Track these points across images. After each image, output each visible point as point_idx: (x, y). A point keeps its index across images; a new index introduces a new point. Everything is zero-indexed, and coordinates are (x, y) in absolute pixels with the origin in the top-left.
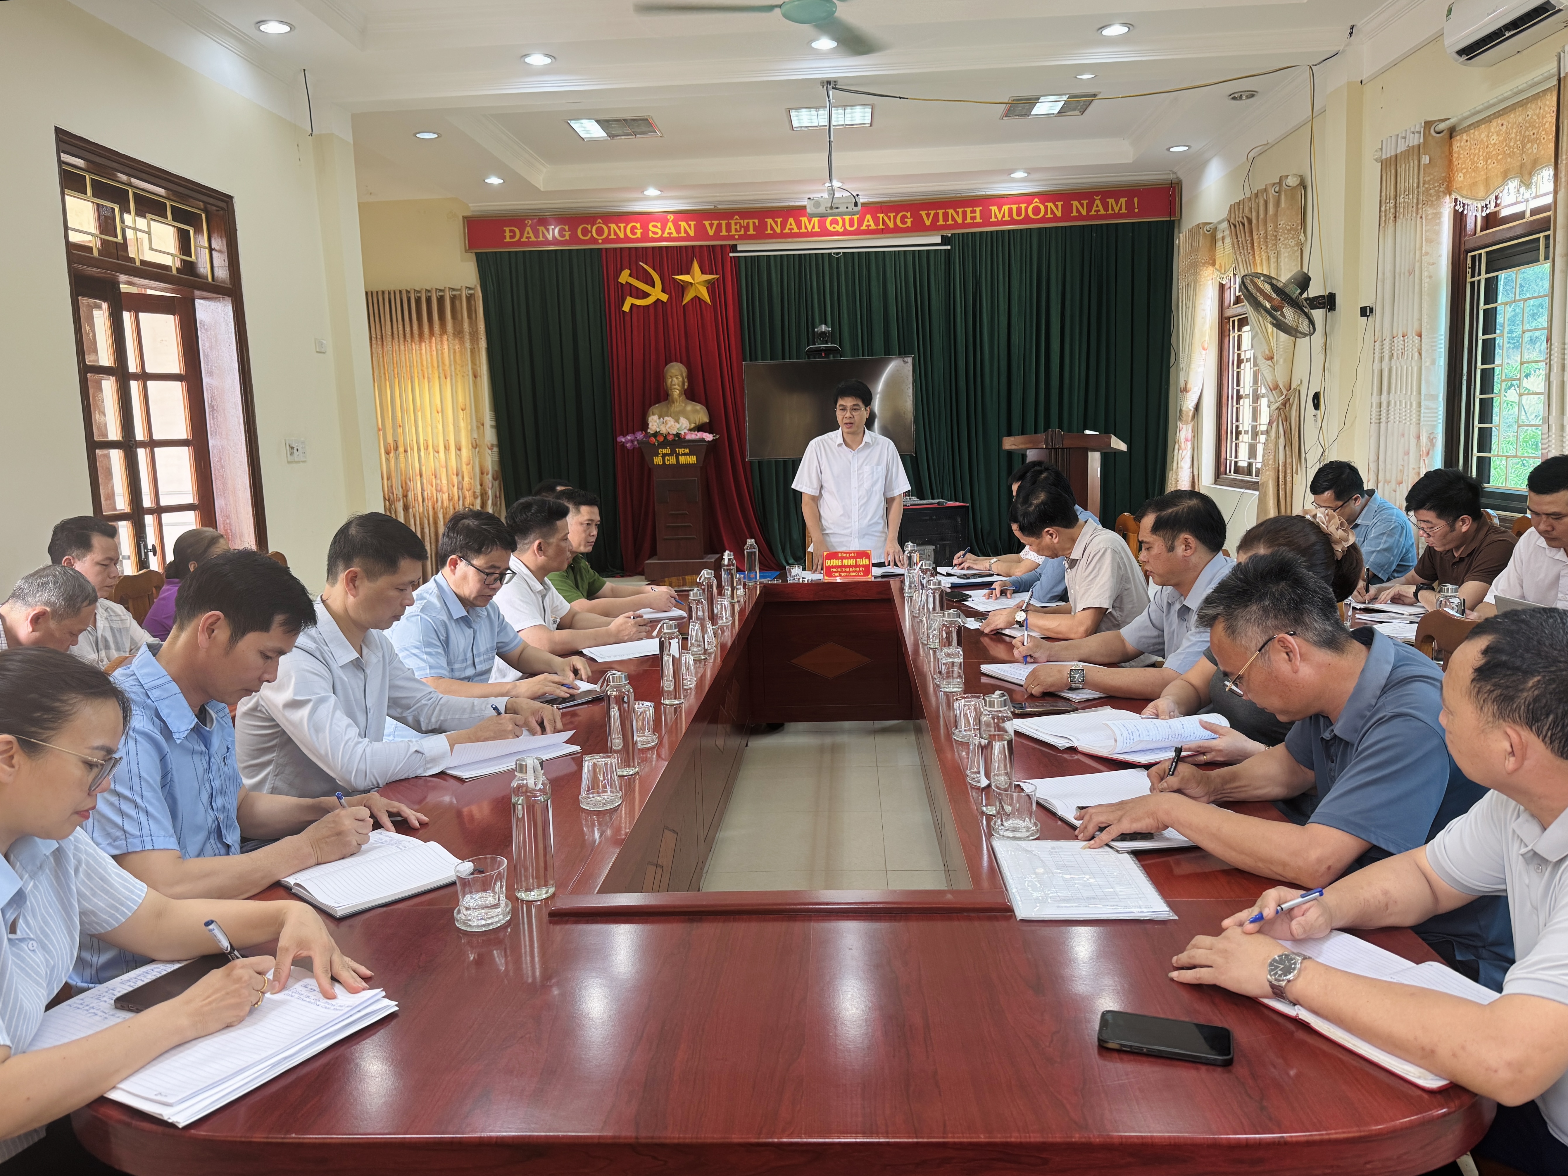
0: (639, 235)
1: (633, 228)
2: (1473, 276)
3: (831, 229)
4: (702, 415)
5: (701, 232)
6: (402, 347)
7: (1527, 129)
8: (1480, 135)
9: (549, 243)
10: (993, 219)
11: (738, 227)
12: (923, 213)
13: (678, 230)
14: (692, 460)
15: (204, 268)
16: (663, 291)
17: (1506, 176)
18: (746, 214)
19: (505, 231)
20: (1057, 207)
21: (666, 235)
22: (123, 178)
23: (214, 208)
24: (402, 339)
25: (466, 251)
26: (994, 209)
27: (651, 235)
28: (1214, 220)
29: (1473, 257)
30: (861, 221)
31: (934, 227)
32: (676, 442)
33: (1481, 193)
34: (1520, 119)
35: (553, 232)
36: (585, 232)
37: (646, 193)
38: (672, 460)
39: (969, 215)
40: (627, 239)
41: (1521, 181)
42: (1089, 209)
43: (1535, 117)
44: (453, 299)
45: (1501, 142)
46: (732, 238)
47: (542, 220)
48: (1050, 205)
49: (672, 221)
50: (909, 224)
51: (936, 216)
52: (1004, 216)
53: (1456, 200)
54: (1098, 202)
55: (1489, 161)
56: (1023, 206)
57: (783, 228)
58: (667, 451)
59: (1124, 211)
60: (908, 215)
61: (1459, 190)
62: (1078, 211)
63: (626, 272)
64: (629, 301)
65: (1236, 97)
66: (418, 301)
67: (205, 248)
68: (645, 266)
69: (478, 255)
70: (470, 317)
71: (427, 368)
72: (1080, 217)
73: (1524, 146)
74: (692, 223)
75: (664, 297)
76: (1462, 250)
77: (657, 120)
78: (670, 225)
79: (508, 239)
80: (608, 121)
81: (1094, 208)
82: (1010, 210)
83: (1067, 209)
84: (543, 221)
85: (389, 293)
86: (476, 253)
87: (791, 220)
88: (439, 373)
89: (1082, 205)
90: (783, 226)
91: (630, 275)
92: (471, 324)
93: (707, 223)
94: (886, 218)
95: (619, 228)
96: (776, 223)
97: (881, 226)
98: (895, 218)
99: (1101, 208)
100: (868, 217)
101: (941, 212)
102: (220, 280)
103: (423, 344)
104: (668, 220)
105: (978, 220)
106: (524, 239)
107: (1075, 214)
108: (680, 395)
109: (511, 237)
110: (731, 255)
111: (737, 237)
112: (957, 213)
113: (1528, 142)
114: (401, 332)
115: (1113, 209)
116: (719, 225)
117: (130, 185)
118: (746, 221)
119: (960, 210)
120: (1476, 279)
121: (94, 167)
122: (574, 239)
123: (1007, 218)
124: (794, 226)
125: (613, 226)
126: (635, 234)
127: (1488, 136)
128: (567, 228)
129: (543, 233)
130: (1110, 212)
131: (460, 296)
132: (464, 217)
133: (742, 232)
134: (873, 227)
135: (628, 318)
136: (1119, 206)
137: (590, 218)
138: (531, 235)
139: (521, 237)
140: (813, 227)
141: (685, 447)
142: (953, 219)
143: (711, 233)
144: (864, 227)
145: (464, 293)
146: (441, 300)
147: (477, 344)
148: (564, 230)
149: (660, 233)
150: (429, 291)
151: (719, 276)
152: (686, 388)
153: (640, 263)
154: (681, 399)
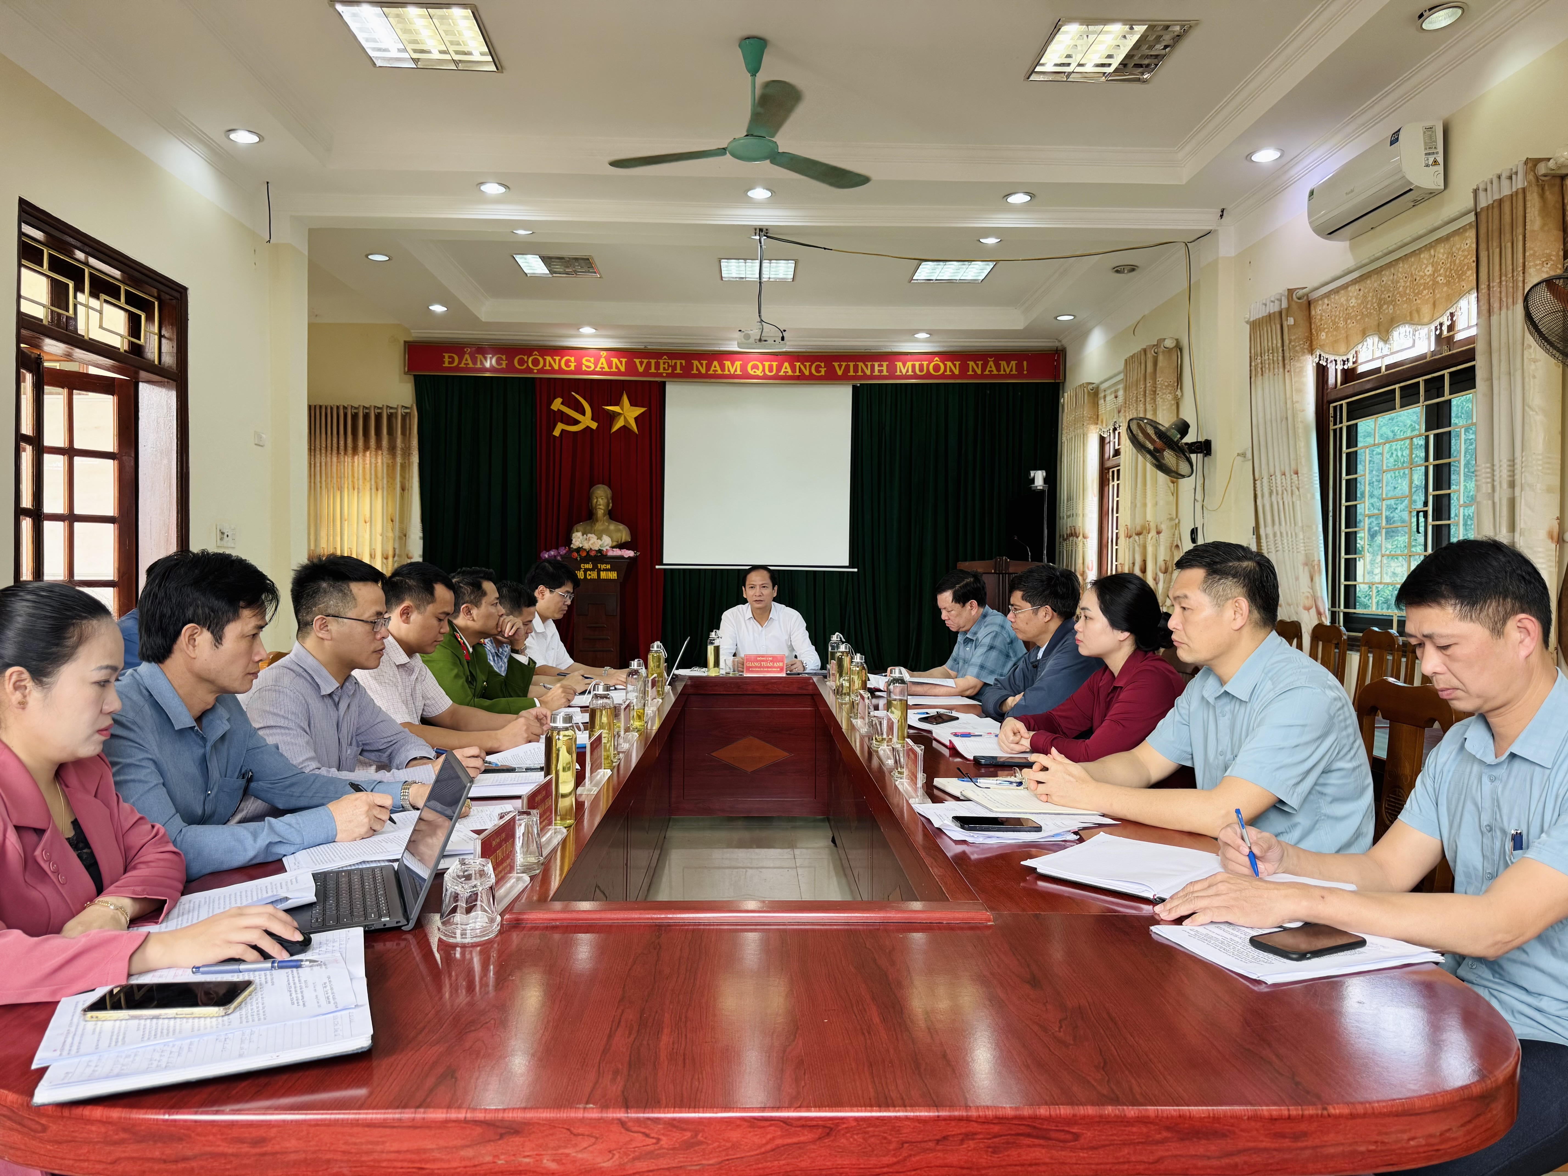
0: (572, 368)
1: (567, 362)
2: (1335, 424)
3: (752, 373)
4: (624, 534)
5: (631, 368)
6: (335, 459)
7: (1383, 292)
8: (1340, 299)
9: (487, 370)
10: (898, 373)
11: (666, 366)
12: (836, 364)
13: (610, 366)
14: (613, 575)
15: (151, 352)
16: (592, 419)
17: (1364, 334)
18: (673, 355)
19: (444, 357)
20: (955, 366)
21: (598, 369)
22: (80, 255)
23: (168, 297)
24: (335, 452)
25: (405, 373)
26: (899, 364)
27: (584, 368)
28: (1096, 380)
29: (1335, 408)
30: (779, 368)
31: (845, 376)
32: (598, 557)
33: (1343, 349)
34: (1376, 285)
35: (490, 362)
36: (521, 362)
37: (581, 330)
38: (594, 575)
39: (877, 368)
40: (561, 371)
41: (1380, 338)
42: (983, 370)
43: (1389, 283)
44: (390, 417)
45: (1359, 305)
46: (661, 375)
47: (481, 349)
48: (949, 364)
49: (604, 357)
50: (823, 373)
51: (847, 367)
52: (907, 371)
53: (1320, 356)
54: (991, 363)
55: (1349, 321)
56: (925, 363)
57: (708, 369)
58: (589, 566)
59: (1014, 372)
60: (823, 365)
61: (1322, 347)
62: (973, 370)
63: (559, 400)
64: (560, 427)
65: (1118, 270)
66: (355, 417)
67: (155, 334)
68: (577, 396)
69: (417, 378)
70: (403, 434)
71: (358, 479)
72: (976, 376)
73: (1380, 308)
74: (624, 360)
75: (594, 425)
76: (1325, 401)
77: (598, 262)
78: (603, 360)
79: (446, 365)
80: (550, 258)
81: (988, 369)
82: (914, 366)
83: (964, 368)
85: (326, 408)
86: (415, 376)
87: (715, 363)
88: (371, 485)
89: (977, 365)
90: (708, 368)
91: (562, 403)
92: (403, 441)
93: (637, 361)
94: (802, 367)
95: (554, 360)
96: (702, 364)
97: (798, 373)
98: (810, 367)
99: (994, 369)
100: (786, 364)
101: (852, 364)
102: (167, 365)
103: (356, 457)
104: (601, 357)
105: (885, 373)
106: (462, 365)
107: (971, 373)
108: (604, 515)
109: (450, 363)
111: (664, 375)
112: (866, 366)
113: (1385, 303)
114: (335, 445)
115: (1005, 371)
116: (649, 364)
117: (87, 264)
118: (674, 361)
119: (869, 364)
120: (1338, 426)
121: (53, 242)
122: (510, 367)
123: (910, 373)
124: (718, 368)
125: (548, 358)
126: (569, 366)
127: (1347, 300)
128: (504, 357)
129: (481, 361)
130: (1002, 372)
131: (396, 413)
132: (405, 342)
133: (670, 371)
134: (790, 373)
135: (558, 443)
136: (1009, 368)
137: (527, 350)
138: (470, 361)
139: (460, 363)
140: (736, 371)
141: (607, 563)
142: (863, 371)
143: (641, 369)
144: (782, 373)
145: (400, 412)
146: (378, 417)
147: (409, 460)
148: (501, 359)
149: (593, 366)
150: (366, 408)
151: (646, 409)
152: (610, 508)
153: (573, 393)
154: (604, 518)
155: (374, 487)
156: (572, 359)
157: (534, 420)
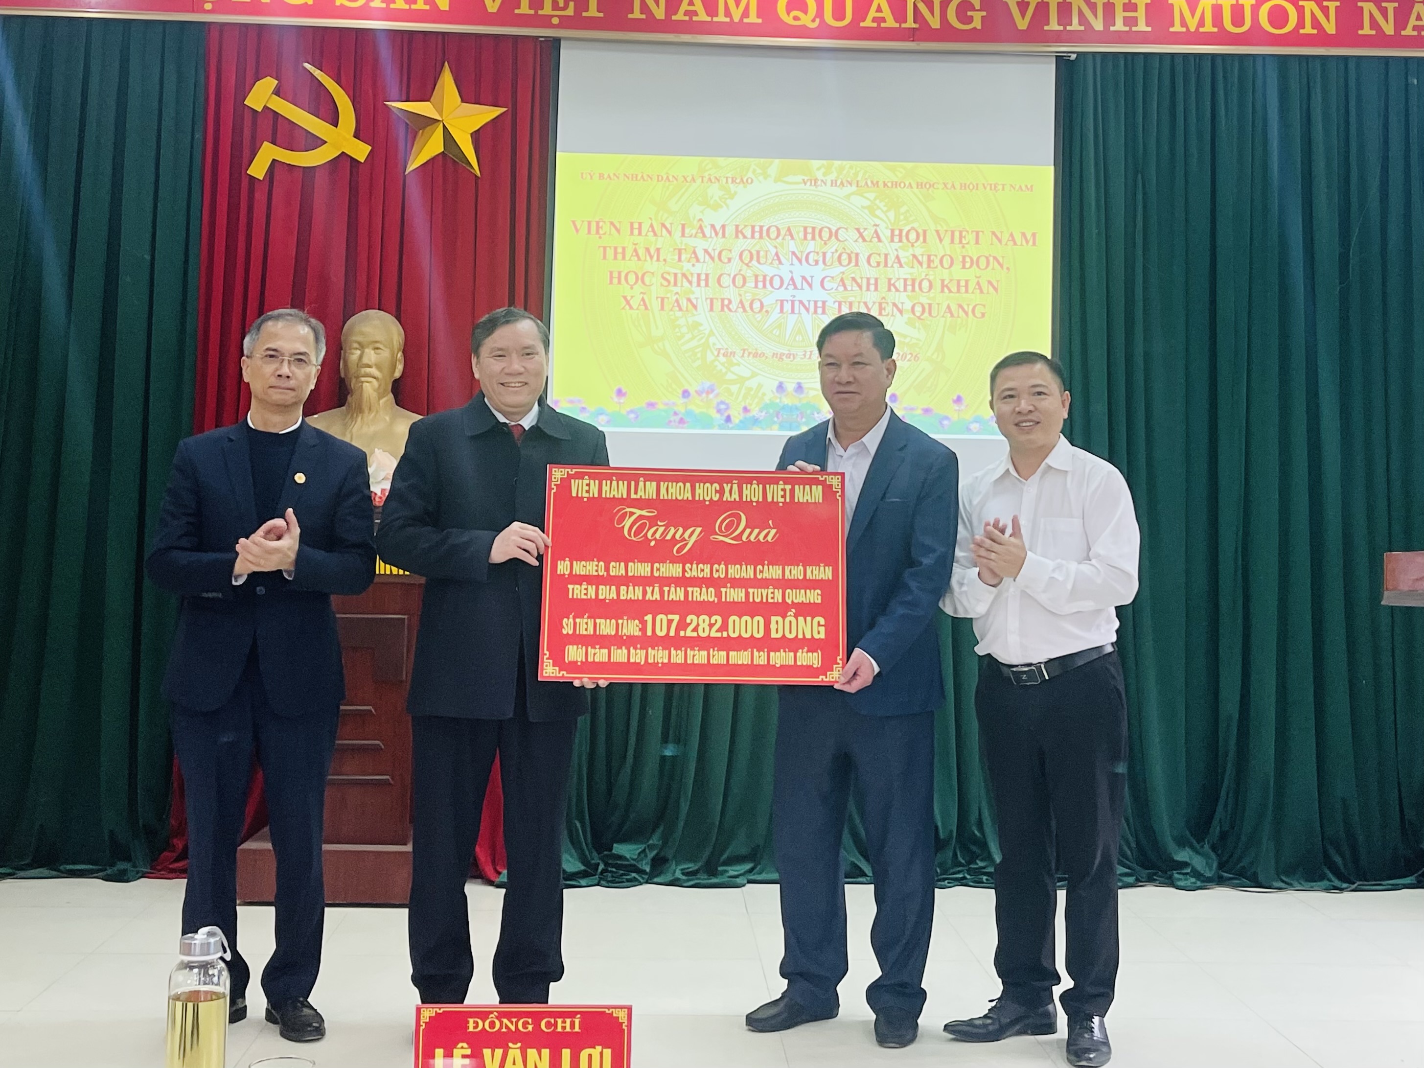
3: (788, 20)
5: (467, 2)
12: (1012, 2)
16: (357, 136)
20: (1325, 11)
21: (377, 4)
30: (861, 7)
39: (1120, 14)
40: (278, 6)
42: (1400, 23)
48: (1310, 6)
50: (977, 24)
52: (1201, 23)
54: (1420, 8)
56: (1247, 4)
57: (671, 8)
60: (976, 2)
63: (268, 84)
64: (268, 154)
68: (317, 73)
72: (1381, 39)
75: (361, 151)
81: (1413, 21)
82: (1217, 10)
83: (1349, 18)
89: (1384, 12)
90: (673, 4)
91: (277, 92)
94: (922, 7)
98: (944, 7)
99: (1423, 21)
101: (1054, 2)
105: (1142, 27)
108: (380, 394)
111: (555, 21)
119: (1099, 3)
123: (1209, 27)
133: (570, 12)
134: (891, 23)
135: (260, 197)
142: (1083, 19)
143: (492, 6)
144: (868, 23)
151: (505, 109)
152: (397, 374)
153: (307, 65)
154: (382, 401)
157: (198, 136)
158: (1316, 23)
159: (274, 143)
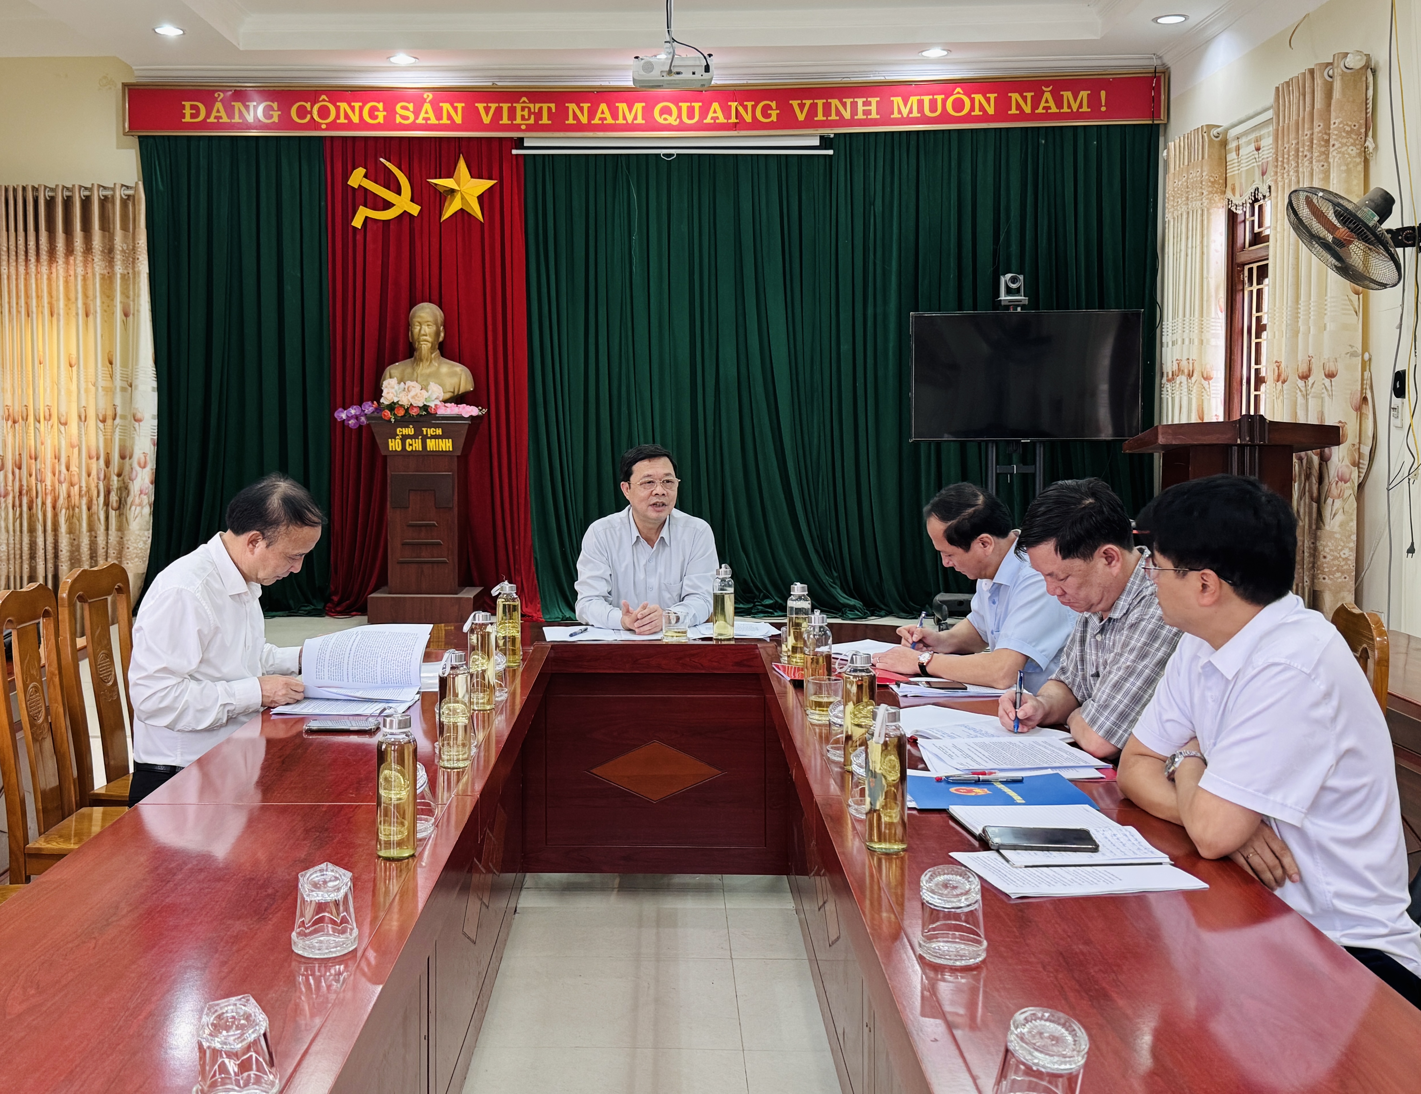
0: (381, 120)
1: (373, 110)
3: (660, 120)
4: (463, 380)
5: (472, 118)
6: (22, 269)
9: (249, 127)
10: (896, 115)
11: (526, 113)
12: (795, 103)
13: (439, 116)
16: (412, 200)
18: (536, 96)
19: (184, 107)
20: (988, 100)
21: (420, 121)
25: (125, 134)
26: (897, 100)
27: (398, 120)
30: (704, 112)
31: (810, 122)
32: (423, 417)
35: (256, 113)
36: (302, 112)
37: (392, 59)
38: (416, 445)
39: (860, 108)
40: (363, 125)
42: (1035, 105)
44: (104, 202)
46: (517, 128)
47: (240, 93)
48: (978, 97)
49: (430, 102)
50: (774, 118)
51: (814, 107)
52: (911, 111)
54: (1047, 95)
56: (939, 98)
57: (591, 117)
58: (410, 431)
59: (1085, 109)
60: (773, 105)
62: (1018, 107)
66: (50, 203)
69: (143, 141)
70: (125, 228)
72: (1022, 116)
74: (460, 106)
78: (427, 106)
79: (188, 119)
81: (1043, 104)
82: (921, 103)
83: (1002, 104)
84: (240, 95)
85: (6, 188)
86: (139, 137)
87: (603, 106)
88: (77, 308)
89: (1025, 99)
90: (592, 114)
91: (366, 176)
93: (481, 106)
94: (741, 109)
95: (353, 109)
96: (581, 109)
97: (733, 120)
98: (754, 108)
99: (1052, 104)
100: (716, 106)
101: (820, 103)
103: (54, 265)
104: (425, 101)
105: (874, 115)
106: (212, 120)
107: (1014, 111)
108: (432, 351)
109: (193, 116)
110: (515, 152)
111: (523, 127)
112: (844, 105)
115: (1069, 107)
116: (499, 111)
118: (538, 106)
119: (848, 101)
122: (286, 122)
123: (915, 114)
124: (607, 115)
125: (343, 106)
126: (376, 118)
128: (275, 105)
129: (240, 111)
130: (1065, 109)
131: (113, 196)
132: (125, 85)
133: (532, 121)
134: (722, 120)
135: (359, 237)
136: (1078, 102)
137: (310, 93)
138: (223, 113)
139: (208, 115)
140: (635, 117)
141: (436, 426)
142: (838, 113)
143: (486, 120)
144: (708, 120)
145: (119, 194)
146: (86, 203)
147: (133, 268)
148: (271, 108)
149: (412, 117)
150: (68, 189)
151: (495, 181)
152: (441, 339)
153: (382, 160)
154: (433, 355)
155: (81, 312)
156: (380, 106)
157: (323, 204)
158: (982, 108)
159: (366, 206)
